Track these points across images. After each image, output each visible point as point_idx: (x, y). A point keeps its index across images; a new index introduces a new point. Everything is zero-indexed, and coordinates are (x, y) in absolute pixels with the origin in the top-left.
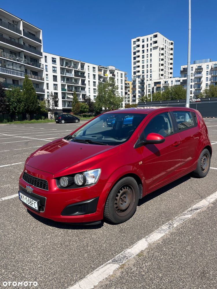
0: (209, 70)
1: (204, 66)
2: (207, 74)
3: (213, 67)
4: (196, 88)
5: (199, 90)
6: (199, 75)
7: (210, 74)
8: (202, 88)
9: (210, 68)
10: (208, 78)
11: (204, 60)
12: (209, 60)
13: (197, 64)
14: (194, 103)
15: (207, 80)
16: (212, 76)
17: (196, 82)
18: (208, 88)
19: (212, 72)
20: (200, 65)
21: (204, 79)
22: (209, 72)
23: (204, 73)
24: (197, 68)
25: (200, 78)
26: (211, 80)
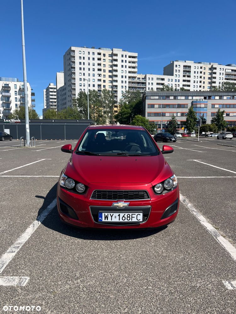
0: (17, 90)
1: (11, 85)
2: (16, 94)
3: (21, 88)
4: (5, 108)
5: (8, 110)
6: (7, 94)
7: (18, 95)
8: (11, 108)
9: (18, 88)
10: (18, 98)
11: (10, 79)
12: (16, 79)
13: (4, 82)
14: (14, 124)
15: (16, 101)
16: (21, 97)
17: (4, 101)
18: (19, 109)
19: (21, 93)
20: (7, 83)
21: (12, 99)
22: (17, 92)
23: (12, 92)
24: (4, 85)
25: (8, 97)
26: (20, 101)
